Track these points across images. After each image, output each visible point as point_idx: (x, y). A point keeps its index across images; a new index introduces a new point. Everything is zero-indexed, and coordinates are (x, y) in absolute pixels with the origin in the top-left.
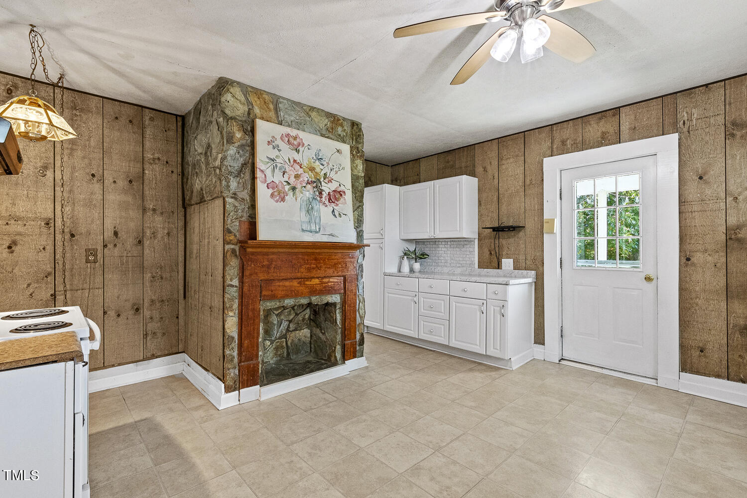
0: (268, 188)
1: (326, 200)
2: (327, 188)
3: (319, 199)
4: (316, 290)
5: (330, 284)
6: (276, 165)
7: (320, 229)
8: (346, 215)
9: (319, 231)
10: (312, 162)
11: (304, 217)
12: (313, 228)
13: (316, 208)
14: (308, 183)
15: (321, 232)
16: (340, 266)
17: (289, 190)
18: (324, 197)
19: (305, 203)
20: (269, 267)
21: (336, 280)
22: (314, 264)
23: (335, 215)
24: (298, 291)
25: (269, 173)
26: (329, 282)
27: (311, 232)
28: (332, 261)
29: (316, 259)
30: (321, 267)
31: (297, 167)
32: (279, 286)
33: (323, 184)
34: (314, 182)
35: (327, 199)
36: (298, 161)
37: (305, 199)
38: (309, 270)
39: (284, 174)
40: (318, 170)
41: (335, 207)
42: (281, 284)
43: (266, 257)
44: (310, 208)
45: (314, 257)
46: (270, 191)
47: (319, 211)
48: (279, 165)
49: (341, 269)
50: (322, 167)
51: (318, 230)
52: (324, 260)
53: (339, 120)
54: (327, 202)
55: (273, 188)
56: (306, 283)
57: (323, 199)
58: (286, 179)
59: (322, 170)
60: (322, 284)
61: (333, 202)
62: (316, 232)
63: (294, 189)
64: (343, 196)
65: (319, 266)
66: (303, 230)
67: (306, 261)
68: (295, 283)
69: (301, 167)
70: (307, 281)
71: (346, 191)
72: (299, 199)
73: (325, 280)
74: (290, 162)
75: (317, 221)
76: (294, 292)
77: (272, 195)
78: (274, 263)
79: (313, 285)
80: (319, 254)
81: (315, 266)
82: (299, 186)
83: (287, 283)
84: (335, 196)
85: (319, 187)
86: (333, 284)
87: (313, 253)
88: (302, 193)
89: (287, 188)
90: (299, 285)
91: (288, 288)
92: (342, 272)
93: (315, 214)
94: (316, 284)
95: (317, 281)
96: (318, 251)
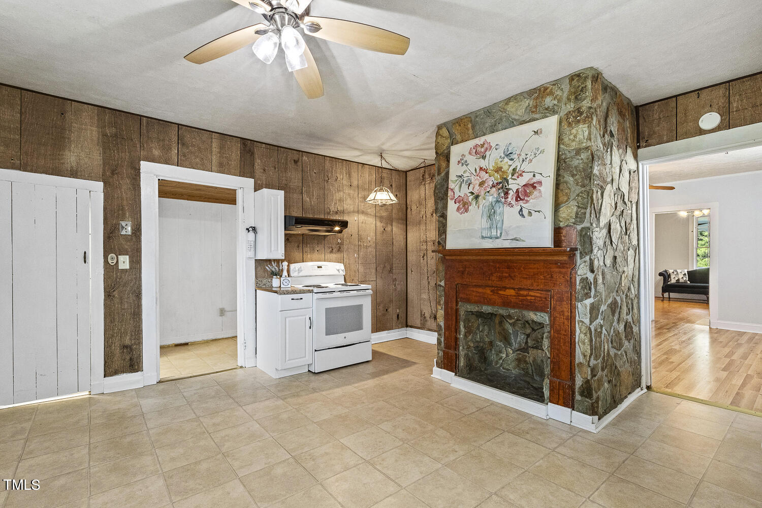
0: (455, 203)
1: (512, 199)
2: (514, 185)
3: (503, 200)
4: (511, 302)
5: (529, 298)
6: (463, 180)
7: (501, 234)
8: (539, 212)
9: (501, 236)
10: (499, 162)
11: (485, 223)
12: (494, 233)
13: (498, 211)
14: (493, 186)
15: (503, 237)
16: (542, 277)
17: (472, 200)
18: (510, 196)
19: (487, 209)
20: (463, 273)
21: (538, 295)
22: (506, 273)
23: (523, 216)
24: (490, 299)
25: (456, 190)
26: (527, 295)
27: (491, 238)
28: (530, 270)
29: (509, 267)
30: (515, 276)
31: (483, 173)
32: (473, 291)
33: (510, 181)
34: (500, 183)
35: (514, 198)
36: (484, 167)
37: (487, 204)
38: (501, 278)
39: (469, 186)
40: (505, 168)
41: (523, 205)
42: (474, 289)
43: (461, 264)
44: (492, 213)
45: (506, 264)
46: (457, 205)
47: (502, 214)
48: (465, 179)
49: (543, 281)
50: (510, 162)
51: (499, 235)
52: (519, 269)
53: (546, 89)
54: (513, 202)
55: (459, 202)
56: (499, 292)
57: (509, 199)
58: (471, 190)
59: (510, 166)
60: (518, 296)
61: (521, 199)
62: (497, 238)
63: (477, 197)
64: (538, 188)
65: (513, 275)
66: (483, 237)
67: (498, 269)
68: (488, 291)
69: (486, 173)
70: (500, 290)
71: (543, 180)
72: (481, 206)
73: (522, 292)
74: (476, 172)
75: (499, 225)
76: (487, 300)
77: (458, 209)
78: (467, 269)
79: (508, 296)
80: (510, 261)
81: (507, 275)
82: (482, 193)
83: (480, 290)
84: (525, 191)
85: (506, 186)
86: (533, 298)
87: (505, 261)
88: (485, 199)
89: (471, 198)
90: (492, 293)
91: (481, 294)
92: (545, 285)
93: (498, 217)
94: (510, 296)
95: (512, 292)
96: (509, 258)
